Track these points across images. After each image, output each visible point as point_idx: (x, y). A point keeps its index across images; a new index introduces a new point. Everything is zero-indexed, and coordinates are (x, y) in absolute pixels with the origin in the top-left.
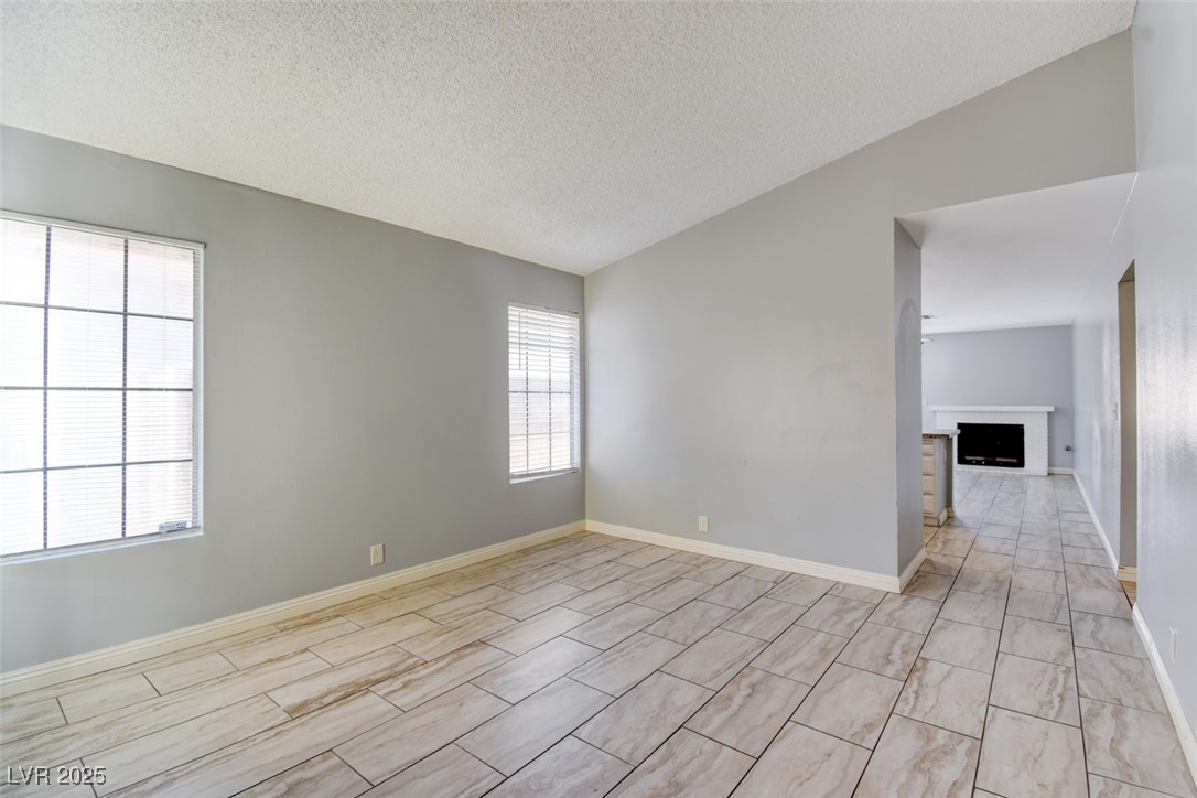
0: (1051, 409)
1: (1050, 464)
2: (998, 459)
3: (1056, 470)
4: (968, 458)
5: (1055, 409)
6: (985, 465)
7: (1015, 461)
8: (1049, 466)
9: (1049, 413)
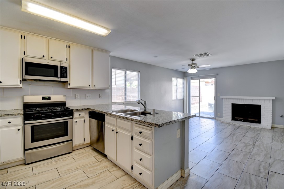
0: (274, 98)
1: (273, 123)
2: (249, 119)
3: (276, 126)
4: (236, 118)
5: (276, 98)
6: (243, 121)
7: (257, 120)
8: (272, 124)
9: (272, 100)
